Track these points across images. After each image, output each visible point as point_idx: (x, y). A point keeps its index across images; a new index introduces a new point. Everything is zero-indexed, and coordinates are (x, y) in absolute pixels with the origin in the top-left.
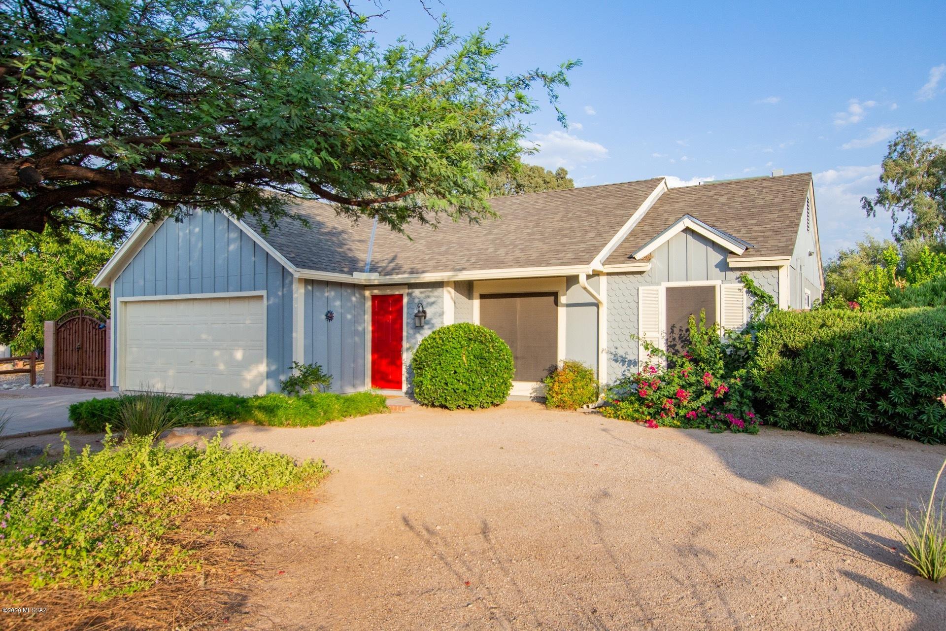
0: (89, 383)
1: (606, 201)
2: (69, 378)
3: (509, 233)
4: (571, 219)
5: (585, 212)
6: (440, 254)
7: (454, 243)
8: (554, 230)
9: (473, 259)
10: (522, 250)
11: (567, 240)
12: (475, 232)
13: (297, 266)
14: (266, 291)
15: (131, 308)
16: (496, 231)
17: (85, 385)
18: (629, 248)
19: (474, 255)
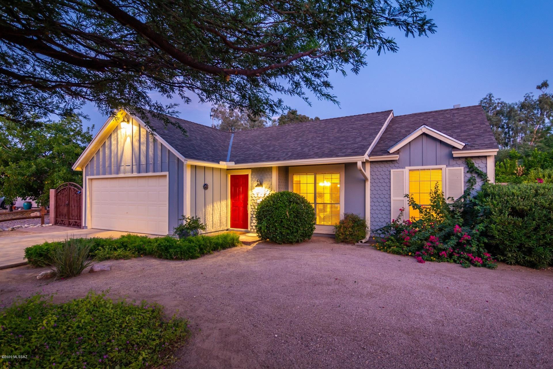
0: (72, 224)
1: (361, 122)
2: (62, 221)
3: (308, 140)
4: (343, 132)
5: (351, 128)
6: (269, 151)
7: (277, 146)
8: (335, 137)
9: (290, 154)
10: (319, 149)
11: (344, 142)
12: (288, 140)
13: (185, 157)
14: (168, 173)
15: (95, 183)
16: (300, 139)
17: (70, 225)
18: (382, 147)
19: (289, 151)
